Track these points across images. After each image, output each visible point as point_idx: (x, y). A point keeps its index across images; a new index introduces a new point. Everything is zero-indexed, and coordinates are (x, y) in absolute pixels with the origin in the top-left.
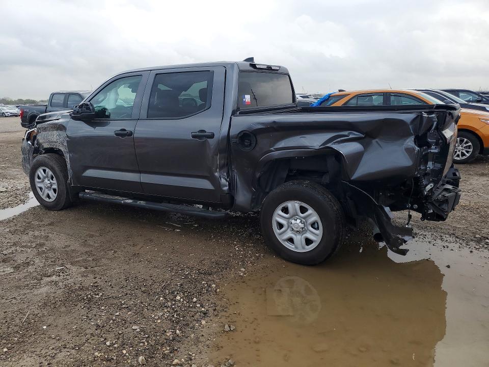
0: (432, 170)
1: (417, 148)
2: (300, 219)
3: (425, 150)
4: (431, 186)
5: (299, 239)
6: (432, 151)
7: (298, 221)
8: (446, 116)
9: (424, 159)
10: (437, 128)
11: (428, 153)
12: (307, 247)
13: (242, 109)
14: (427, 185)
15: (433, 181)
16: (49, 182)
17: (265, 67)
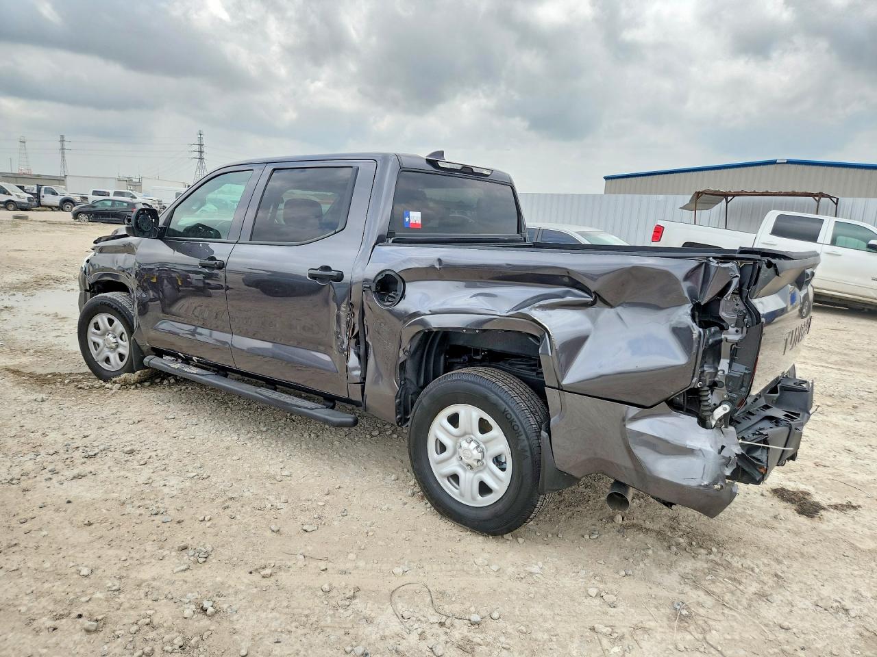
0: (728, 378)
1: (697, 330)
2: (476, 442)
3: (714, 335)
4: (725, 409)
5: (469, 480)
6: (730, 337)
7: (473, 445)
8: (760, 269)
9: (713, 352)
10: (739, 291)
11: (721, 341)
12: (479, 497)
13: (399, 234)
14: (716, 407)
15: (730, 401)
16: (114, 340)
17: (459, 167)
